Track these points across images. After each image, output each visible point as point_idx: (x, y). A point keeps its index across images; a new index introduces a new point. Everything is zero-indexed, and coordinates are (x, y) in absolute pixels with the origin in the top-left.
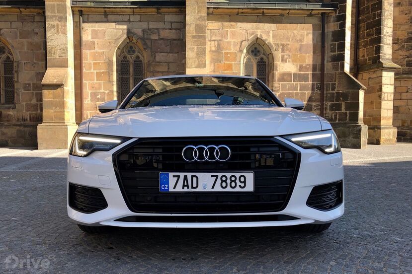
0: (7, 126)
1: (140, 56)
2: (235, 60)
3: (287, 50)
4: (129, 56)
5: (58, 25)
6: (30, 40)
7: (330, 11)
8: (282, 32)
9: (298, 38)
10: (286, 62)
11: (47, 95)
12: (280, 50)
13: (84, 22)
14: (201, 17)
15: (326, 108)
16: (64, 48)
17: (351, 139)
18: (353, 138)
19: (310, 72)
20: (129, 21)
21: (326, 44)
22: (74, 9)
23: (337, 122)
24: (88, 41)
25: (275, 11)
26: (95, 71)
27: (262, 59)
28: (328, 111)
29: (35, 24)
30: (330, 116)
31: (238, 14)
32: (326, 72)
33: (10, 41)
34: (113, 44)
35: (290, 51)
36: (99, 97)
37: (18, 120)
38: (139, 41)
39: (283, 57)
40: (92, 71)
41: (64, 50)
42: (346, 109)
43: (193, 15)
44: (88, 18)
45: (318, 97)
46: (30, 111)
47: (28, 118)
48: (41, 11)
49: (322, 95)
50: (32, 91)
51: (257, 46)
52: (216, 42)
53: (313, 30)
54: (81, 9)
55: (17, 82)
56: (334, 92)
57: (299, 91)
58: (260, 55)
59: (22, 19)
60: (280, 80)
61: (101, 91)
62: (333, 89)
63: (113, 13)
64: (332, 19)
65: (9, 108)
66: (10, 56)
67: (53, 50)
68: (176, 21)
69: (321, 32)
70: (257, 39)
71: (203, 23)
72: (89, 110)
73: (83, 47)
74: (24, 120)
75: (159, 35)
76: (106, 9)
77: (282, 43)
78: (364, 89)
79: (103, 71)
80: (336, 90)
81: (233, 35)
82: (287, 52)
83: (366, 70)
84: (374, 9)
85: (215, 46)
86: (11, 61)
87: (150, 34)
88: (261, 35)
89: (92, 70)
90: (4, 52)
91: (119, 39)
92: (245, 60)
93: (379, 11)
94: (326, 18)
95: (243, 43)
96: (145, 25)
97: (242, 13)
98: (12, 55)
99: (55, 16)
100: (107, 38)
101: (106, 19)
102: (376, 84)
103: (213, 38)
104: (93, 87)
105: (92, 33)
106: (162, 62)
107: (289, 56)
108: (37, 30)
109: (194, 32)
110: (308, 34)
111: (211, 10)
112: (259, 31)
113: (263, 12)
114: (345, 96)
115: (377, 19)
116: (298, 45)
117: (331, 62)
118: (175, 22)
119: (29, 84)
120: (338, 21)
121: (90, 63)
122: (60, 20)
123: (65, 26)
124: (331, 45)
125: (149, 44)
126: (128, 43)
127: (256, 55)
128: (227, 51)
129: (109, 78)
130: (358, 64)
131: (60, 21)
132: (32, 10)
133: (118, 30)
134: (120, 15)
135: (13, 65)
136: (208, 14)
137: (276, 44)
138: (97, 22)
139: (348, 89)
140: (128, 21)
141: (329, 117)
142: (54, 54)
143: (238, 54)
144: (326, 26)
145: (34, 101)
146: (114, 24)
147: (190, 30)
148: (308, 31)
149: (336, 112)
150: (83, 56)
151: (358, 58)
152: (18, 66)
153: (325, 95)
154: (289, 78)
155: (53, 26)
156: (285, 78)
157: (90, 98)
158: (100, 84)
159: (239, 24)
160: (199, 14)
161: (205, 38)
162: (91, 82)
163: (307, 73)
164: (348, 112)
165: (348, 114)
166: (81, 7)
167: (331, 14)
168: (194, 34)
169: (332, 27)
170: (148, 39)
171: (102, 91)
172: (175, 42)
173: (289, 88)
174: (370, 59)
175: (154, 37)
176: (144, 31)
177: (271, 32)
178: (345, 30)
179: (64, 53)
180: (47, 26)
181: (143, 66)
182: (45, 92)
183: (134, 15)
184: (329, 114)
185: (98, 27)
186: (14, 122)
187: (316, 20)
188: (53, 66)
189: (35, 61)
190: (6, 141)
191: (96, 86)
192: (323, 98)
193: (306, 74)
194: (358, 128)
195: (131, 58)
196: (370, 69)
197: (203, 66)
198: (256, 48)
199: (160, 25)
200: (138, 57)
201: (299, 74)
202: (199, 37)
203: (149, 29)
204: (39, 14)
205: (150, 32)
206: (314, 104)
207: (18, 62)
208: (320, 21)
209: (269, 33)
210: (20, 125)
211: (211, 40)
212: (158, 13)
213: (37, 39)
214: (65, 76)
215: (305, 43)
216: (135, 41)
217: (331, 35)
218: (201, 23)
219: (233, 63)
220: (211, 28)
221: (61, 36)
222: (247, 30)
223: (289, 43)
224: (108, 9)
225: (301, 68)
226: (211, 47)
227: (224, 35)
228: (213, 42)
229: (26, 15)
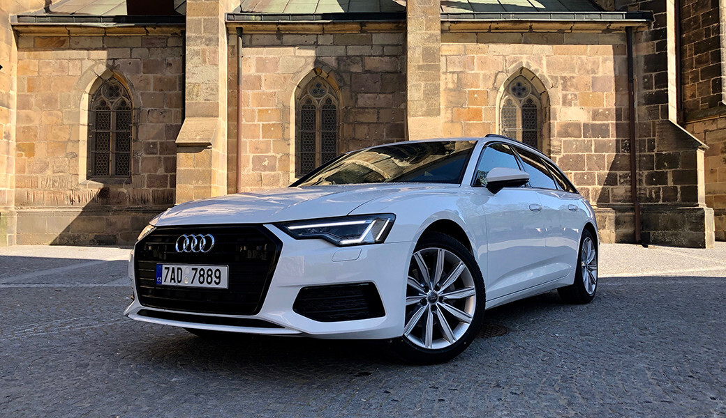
0: (116, 212)
1: (333, 98)
2: (487, 104)
3: (572, 85)
4: (314, 99)
5: (204, 51)
6: (159, 75)
7: (640, 24)
8: (561, 58)
9: (589, 67)
10: (571, 106)
11: (185, 162)
12: (560, 87)
13: (244, 46)
14: (431, 36)
15: (640, 181)
16: (213, 87)
17: (687, 231)
18: (691, 229)
19: (612, 122)
20: (316, 45)
21: (635, 76)
22: (230, 26)
23: (660, 203)
24: (251, 75)
25: (550, 25)
26: (261, 123)
27: (530, 100)
28: (644, 185)
29: (168, 50)
30: (648, 194)
31: (489, 31)
32: (637, 121)
33: (128, 77)
34: (289, 81)
35: (576, 88)
36: (266, 163)
37: (134, 202)
38: (332, 74)
39: (565, 97)
40: (256, 122)
41: (212, 89)
42: (675, 181)
43: (419, 33)
44: (251, 41)
45: (626, 162)
46: (153, 186)
47: (151, 198)
48: (178, 31)
49: (632, 158)
50: (158, 155)
51: (521, 80)
52: (455, 76)
53: (614, 54)
54: (242, 26)
55: (136, 140)
56: (653, 153)
57: (593, 153)
58: (526, 95)
59: (148, 43)
60: (560, 135)
61: (269, 154)
62: (651, 148)
63: (291, 32)
64: (644, 37)
65: (120, 183)
66: (127, 101)
67: (195, 89)
68: (390, 43)
69: (625, 56)
70: (522, 69)
71: (435, 45)
72: (249, 185)
73: (242, 85)
74: (144, 201)
75: (363, 66)
76: (280, 26)
77: (564, 75)
78: (703, 149)
79: (274, 122)
80: (655, 150)
81: (483, 63)
82: (572, 89)
83: (698, 118)
84: (706, 22)
85: (453, 82)
86: (127, 108)
87: (349, 65)
88: (528, 64)
89: (256, 120)
90: (118, 95)
91: (301, 72)
92: (502, 103)
93: (715, 25)
94: (633, 35)
95: (499, 76)
96: (341, 51)
97: (497, 29)
98: (129, 98)
99: (200, 37)
100: (280, 71)
101: (279, 42)
102: (719, 140)
103: (450, 70)
104: (257, 148)
105: (257, 63)
106: (367, 108)
107: (575, 95)
108: (170, 59)
109: (421, 60)
110: (605, 60)
111: (447, 25)
112: (524, 56)
113: (531, 26)
114: (672, 160)
115: (712, 36)
116: (589, 78)
117: (645, 104)
118: (388, 45)
119: (154, 144)
120: (653, 39)
121: (253, 111)
122: (208, 43)
123: (216, 52)
124: (644, 78)
125: (347, 79)
126: (314, 79)
127: (519, 95)
128: (473, 89)
129: (283, 134)
130: (685, 109)
131: (207, 45)
132: (164, 29)
133: (298, 59)
134: (301, 34)
135: (130, 114)
136: (443, 31)
137: (552, 77)
138: (265, 46)
139: (676, 148)
140: (313, 45)
141: (646, 194)
142: (197, 96)
143: (492, 94)
144: (634, 48)
145: (161, 171)
146: (292, 48)
147: (414, 56)
148: (605, 56)
149: (659, 186)
150: (243, 99)
151: (684, 99)
152: (139, 115)
153: (637, 159)
154: (576, 132)
155: (197, 53)
156: (570, 130)
157: (251, 165)
158: (268, 144)
159: (492, 46)
160: (429, 32)
161: (438, 68)
162: (254, 140)
163: (606, 122)
164: (679, 186)
165: (679, 190)
166: (242, 23)
167: (642, 29)
168: (421, 63)
169: (644, 49)
170: (345, 72)
171: (271, 154)
172: (389, 76)
173: (576, 148)
174: (704, 101)
175: (356, 69)
176: (339, 59)
177: (544, 58)
178: (666, 53)
179: (213, 94)
180: (187, 53)
181: (338, 114)
182: (181, 156)
183: (323, 34)
184: (645, 189)
185: (267, 54)
186: (128, 204)
187: (617, 39)
188: (195, 115)
189: (165, 108)
190: (115, 236)
191: (262, 146)
192: (635, 164)
193: (604, 124)
194: (699, 213)
195: (318, 103)
196: (706, 116)
197: (435, 112)
198: (519, 84)
199: (366, 50)
200: (329, 100)
201: (593, 125)
202: (429, 67)
203: (348, 57)
204: (174, 34)
205: (349, 61)
206: (619, 173)
207: (139, 109)
208: (624, 40)
209: (541, 59)
210: (137, 210)
211: (446, 73)
212: (362, 31)
213: (170, 74)
214: (214, 131)
215: (600, 74)
216: (324, 74)
217: (643, 63)
218: (431, 45)
219: (483, 107)
220: (447, 53)
221: (208, 67)
222: (504, 56)
223: (574, 75)
224: (283, 26)
225: (595, 115)
226: (446, 83)
227: (468, 64)
228: (449, 76)
229: (156, 38)
